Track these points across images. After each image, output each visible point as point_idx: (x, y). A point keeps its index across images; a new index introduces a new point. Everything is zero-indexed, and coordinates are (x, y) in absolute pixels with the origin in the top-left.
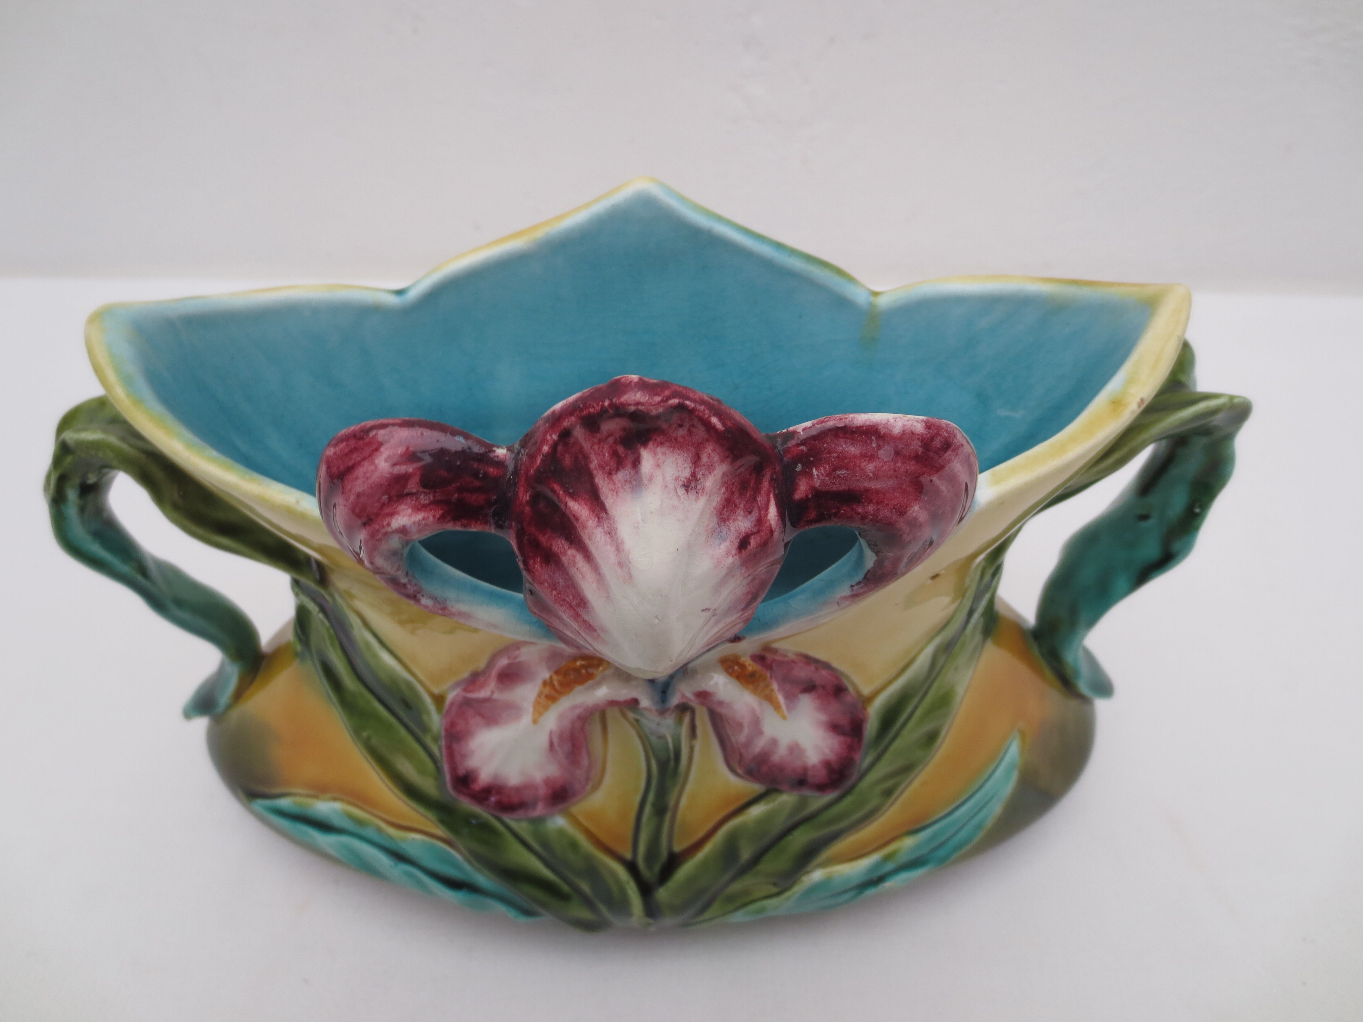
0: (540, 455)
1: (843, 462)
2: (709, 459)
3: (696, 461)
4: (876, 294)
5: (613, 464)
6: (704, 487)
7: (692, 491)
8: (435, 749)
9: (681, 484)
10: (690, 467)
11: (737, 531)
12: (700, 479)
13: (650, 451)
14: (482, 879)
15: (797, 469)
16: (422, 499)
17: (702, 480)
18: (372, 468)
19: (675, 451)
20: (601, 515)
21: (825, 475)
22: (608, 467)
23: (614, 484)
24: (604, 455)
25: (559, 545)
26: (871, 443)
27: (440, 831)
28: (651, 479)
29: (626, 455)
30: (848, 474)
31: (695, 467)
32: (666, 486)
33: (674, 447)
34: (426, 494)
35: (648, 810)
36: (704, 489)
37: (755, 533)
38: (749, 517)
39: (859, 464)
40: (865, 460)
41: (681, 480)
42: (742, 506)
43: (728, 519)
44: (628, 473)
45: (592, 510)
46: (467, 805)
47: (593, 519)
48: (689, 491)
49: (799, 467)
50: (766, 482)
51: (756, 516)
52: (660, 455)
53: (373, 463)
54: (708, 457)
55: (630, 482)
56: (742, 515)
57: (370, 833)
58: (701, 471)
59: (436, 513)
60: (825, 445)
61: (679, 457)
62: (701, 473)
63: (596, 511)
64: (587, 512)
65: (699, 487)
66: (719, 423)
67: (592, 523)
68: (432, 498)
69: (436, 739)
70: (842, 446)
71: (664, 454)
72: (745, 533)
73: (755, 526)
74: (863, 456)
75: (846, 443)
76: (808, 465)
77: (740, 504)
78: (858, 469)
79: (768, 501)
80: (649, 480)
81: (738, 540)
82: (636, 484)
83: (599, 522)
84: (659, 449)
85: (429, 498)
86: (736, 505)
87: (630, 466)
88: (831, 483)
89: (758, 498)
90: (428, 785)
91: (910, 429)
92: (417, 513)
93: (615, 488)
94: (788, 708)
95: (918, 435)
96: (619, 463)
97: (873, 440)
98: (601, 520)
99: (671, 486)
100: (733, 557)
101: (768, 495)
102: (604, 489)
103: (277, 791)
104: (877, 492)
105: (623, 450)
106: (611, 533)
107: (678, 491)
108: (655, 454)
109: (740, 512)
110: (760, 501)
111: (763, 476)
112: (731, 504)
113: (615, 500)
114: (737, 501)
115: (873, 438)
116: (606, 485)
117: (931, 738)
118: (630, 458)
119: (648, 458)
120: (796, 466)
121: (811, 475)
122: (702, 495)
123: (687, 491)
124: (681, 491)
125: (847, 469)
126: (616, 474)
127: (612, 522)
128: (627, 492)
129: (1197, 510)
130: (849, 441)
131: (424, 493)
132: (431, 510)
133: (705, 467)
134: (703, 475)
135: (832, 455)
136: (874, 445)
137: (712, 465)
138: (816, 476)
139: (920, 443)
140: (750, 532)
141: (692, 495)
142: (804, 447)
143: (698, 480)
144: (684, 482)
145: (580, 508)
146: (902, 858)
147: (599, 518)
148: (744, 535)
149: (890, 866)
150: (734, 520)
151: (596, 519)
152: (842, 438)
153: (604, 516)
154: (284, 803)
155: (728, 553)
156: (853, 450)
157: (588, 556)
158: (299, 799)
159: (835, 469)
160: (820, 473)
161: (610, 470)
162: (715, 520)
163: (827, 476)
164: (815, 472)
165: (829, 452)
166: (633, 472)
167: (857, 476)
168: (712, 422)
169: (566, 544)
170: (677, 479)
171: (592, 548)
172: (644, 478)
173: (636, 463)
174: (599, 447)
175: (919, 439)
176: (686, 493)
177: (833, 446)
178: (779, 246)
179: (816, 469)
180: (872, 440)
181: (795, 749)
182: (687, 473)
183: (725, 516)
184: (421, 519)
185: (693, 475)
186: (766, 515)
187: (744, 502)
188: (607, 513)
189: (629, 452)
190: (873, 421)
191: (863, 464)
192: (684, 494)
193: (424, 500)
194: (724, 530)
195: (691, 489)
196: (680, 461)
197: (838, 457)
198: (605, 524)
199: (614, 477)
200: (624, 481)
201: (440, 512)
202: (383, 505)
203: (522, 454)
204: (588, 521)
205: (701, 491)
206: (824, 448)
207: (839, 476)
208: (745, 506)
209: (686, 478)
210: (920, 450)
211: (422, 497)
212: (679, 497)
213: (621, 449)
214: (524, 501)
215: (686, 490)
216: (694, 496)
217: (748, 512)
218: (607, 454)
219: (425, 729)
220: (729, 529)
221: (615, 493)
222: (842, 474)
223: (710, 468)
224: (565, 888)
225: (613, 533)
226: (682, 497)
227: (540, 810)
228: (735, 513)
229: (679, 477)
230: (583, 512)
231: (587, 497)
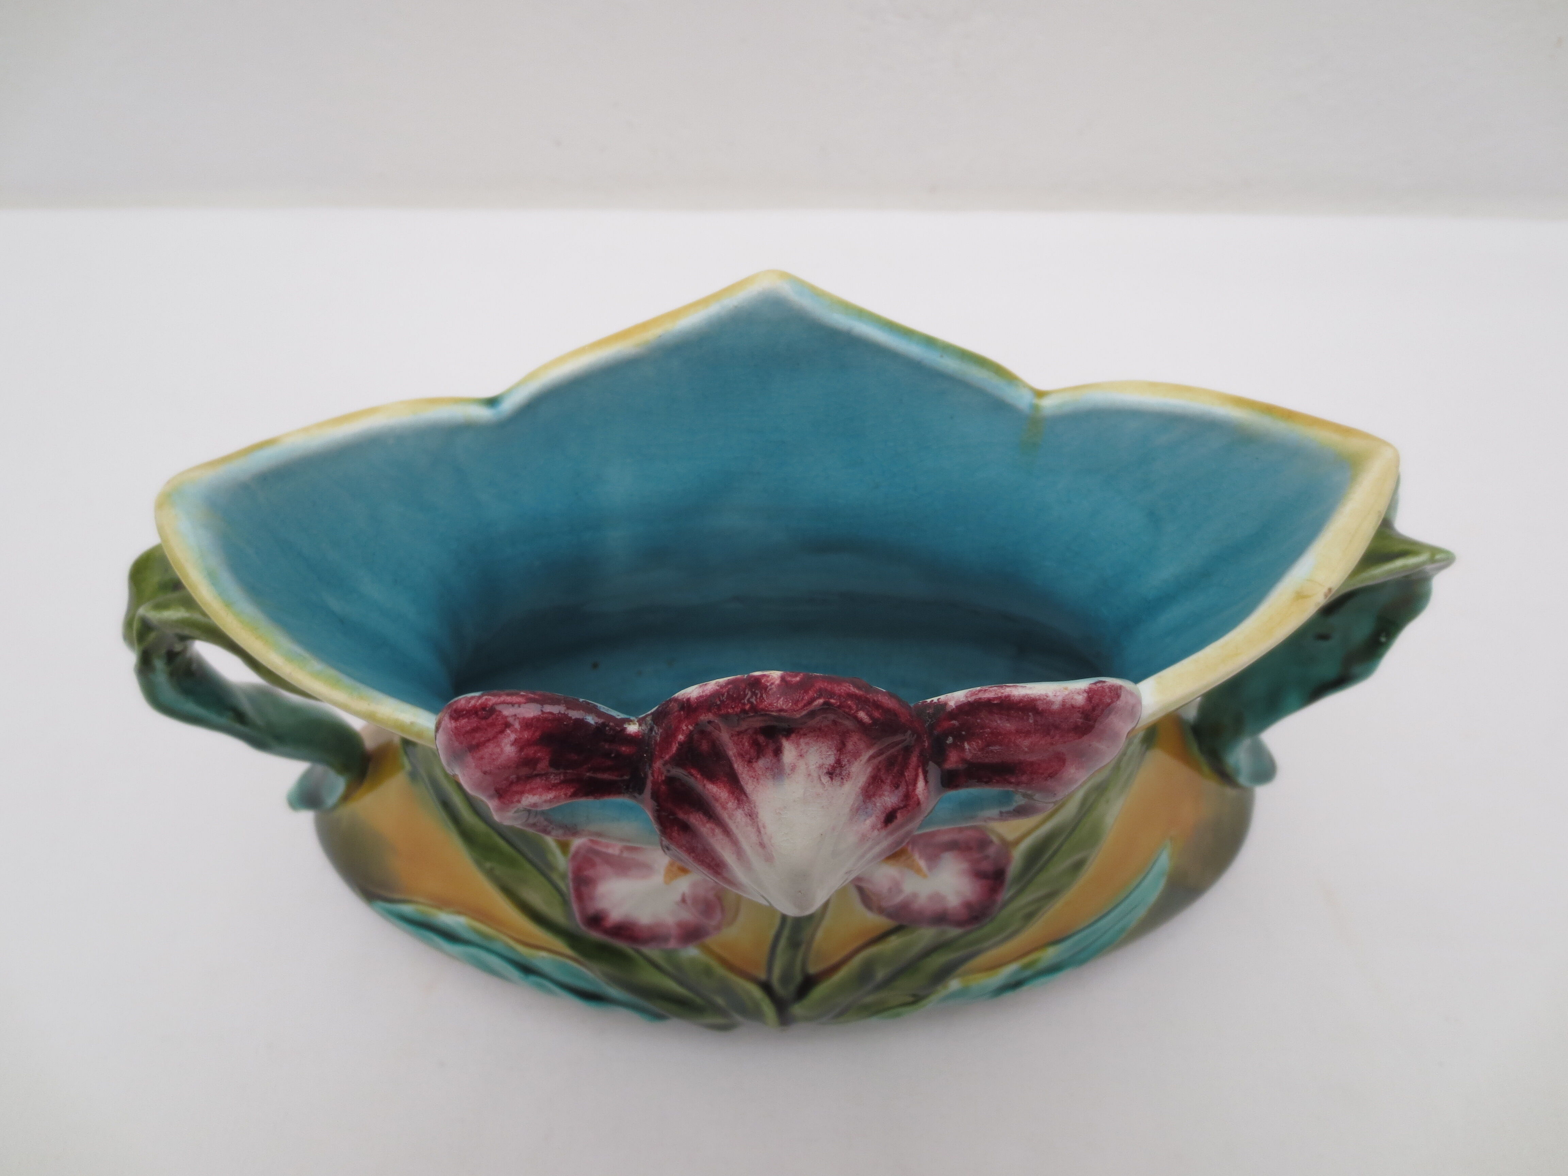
0: (676, 744)
1: (997, 736)
2: (855, 747)
3: (841, 748)
4: (1040, 394)
5: (753, 752)
6: (849, 772)
7: (837, 778)
8: (562, 885)
9: (825, 772)
10: (835, 755)
11: (883, 806)
12: (845, 765)
13: (793, 743)
14: (613, 992)
15: (948, 742)
16: (552, 779)
17: (847, 766)
18: (498, 750)
19: (818, 740)
20: (741, 797)
21: (977, 750)
22: (748, 756)
23: (755, 771)
24: (743, 745)
25: (695, 820)
26: (1028, 719)
27: (569, 951)
28: (793, 768)
29: (767, 745)
30: (1002, 749)
31: (840, 754)
32: (809, 775)
33: (818, 736)
34: (556, 775)
35: (783, 942)
36: (849, 774)
37: (902, 808)
38: (896, 792)
39: (1015, 740)
40: (1021, 737)
41: (825, 768)
42: (888, 781)
43: (874, 795)
44: (769, 760)
45: (732, 792)
46: (595, 935)
47: (733, 801)
48: (834, 778)
49: (950, 740)
50: (915, 757)
51: (904, 791)
52: (803, 746)
53: (499, 746)
54: (854, 745)
55: (772, 769)
56: (889, 790)
57: (498, 946)
58: (846, 757)
59: (567, 792)
60: (979, 721)
61: (824, 745)
62: (846, 760)
63: (736, 793)
64: (727, 795)
65: (844, 773)
66: (866, 717)
67: (731, 805)
68: (562, 777)
69: (563, 877)
70: (997, 722)
71: (807, 744)
72: (892, 808)
73: (902, 801)
74: (1018, 732)
75: (1000, 719)
76: (960, 738)
77: (887, 779)
78: (1013, 745)
79: (917, 776)
80: (792, 770)
81: (884, 815)
82: (777, 771)
83: (739, 804)
84: (802, 740)
85: (560, 779)
86: (882, 781)
87: (771, 754)
88: (983, 756)
89: (905, 773)
90: (556, 914)
91: (1070, 703)
92: (548, 792)
93: (756, 775)
94: (930, 868)
95: (1079, 708)
96: (759, 751)
97: (1030, 716)
98: (741, 802)
99: (815, 774)
100: (878, 830)
101: (916, 770)
102: (744, 776)
103: (396, 896)
104: (1032, 764)
105: (763, 739)
106: (752, 815)
107: (822, 779)
108: (798, 745)
109: (887, 787)
110: (908, 776)
111: (912, 752)
112: (877, 780)
113: (755, 787)
114: (884, 777)
115: (1030, 714)
116: (746, 772)
117: (1078, 866)
118: (772, 747)
119: (789, 752)
120: (947, 738)
121: (963, 749)
122: (847, 781)
123: (832, 778)
124: (825, 779)
125: (1001, 745)
126: (756, 762)
127: (752, 806)
128: (768, 779)
129: (1383, 639)
130: (1004, 717)
131: (554, 773)
132: (562, 789)
133: (851, 754)
134: (848, 761)
135: (986, 730)
136: (1031, 721)
137: (858, 752)
138: (968, 750)
139: (1080, 715)
140: (897, 807)
141: (837, 782)
142: (956, 722)
143: (843, 767)
144: (828, 769)
145: (719, 791)
146: (1041, 965)
147: (738, 800)
148: (890, 809)
149: (1028, 973)
150: (880, 796)
151: (736, 801)
152: (997, 714)
153: (745, 799)
154: (407, 909)
155: (873, 827)
156: (1008, 726)
157: (727, 832)
158: (421, 908)
159: (988, 745)
160: (972, 747)
161: (750, 758)
162: (861, 798)
163: (979, 751)
164: (967, 746)
165: (983, 727)
166: (774, 761)
167: (1011, 751)
168: (859, 717)
169: (705, 818)
170: (821, 767)
171: (732, 826)
172: (786, 767)
173: (778, 752)
174: (739, 739)
175: (1079, 711)
176: (830, 780)
177: (987, 721)
178: (929, 342)
179: (968, 744)
180: (1028, 716)
181: (936, 897)
182: (831, 760)
183: (871, 793)
184: (552, 797)
185: (838, 762)
186: (914, 790)
187: (891, 777)
188: (747, 797)
189: (771, 741)
190: (1031, 697)
191: (1019, 741)
192: (828, 781)
193: (554, 780)
194: (870, 806)
195: (836, 776)
196: (824, 749)
197: (992, 733)
198: (745, 807)
199: (755, 765)
200: (765, 769)
201: (572, 790)
202: (512, 783)
203: (655, 732)
204: (727, 803)
205: (846, 777)
206: (978, 723)
207: (992, 751)
208: (891, 782)
209: (830, 765)
210: (1080, 721)
211: (552, 777)
212: (823, 784)
213: (761, 739)
214: (660, 781)
215: (830, 777)
216: (839, 783)
217: (895, 787)
218: (746, 744)
219: (552, 867)
220: (875, 805)
221: (755, 780)
222: (995, 749)
223: (856, 755)
224: (698, 1000)
225: (754, 816)
226: (826, 784)
227: (672, 944)
228: (882, 788)
229: (823, 764)
230: (722, 794)
231: (726, 779)
